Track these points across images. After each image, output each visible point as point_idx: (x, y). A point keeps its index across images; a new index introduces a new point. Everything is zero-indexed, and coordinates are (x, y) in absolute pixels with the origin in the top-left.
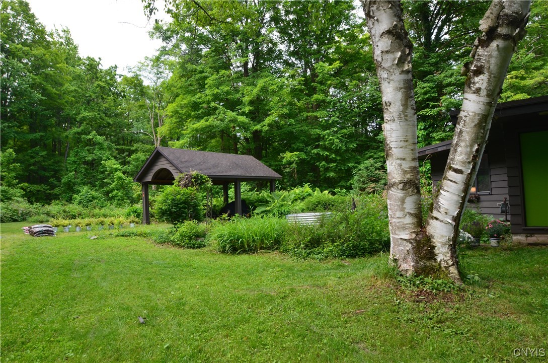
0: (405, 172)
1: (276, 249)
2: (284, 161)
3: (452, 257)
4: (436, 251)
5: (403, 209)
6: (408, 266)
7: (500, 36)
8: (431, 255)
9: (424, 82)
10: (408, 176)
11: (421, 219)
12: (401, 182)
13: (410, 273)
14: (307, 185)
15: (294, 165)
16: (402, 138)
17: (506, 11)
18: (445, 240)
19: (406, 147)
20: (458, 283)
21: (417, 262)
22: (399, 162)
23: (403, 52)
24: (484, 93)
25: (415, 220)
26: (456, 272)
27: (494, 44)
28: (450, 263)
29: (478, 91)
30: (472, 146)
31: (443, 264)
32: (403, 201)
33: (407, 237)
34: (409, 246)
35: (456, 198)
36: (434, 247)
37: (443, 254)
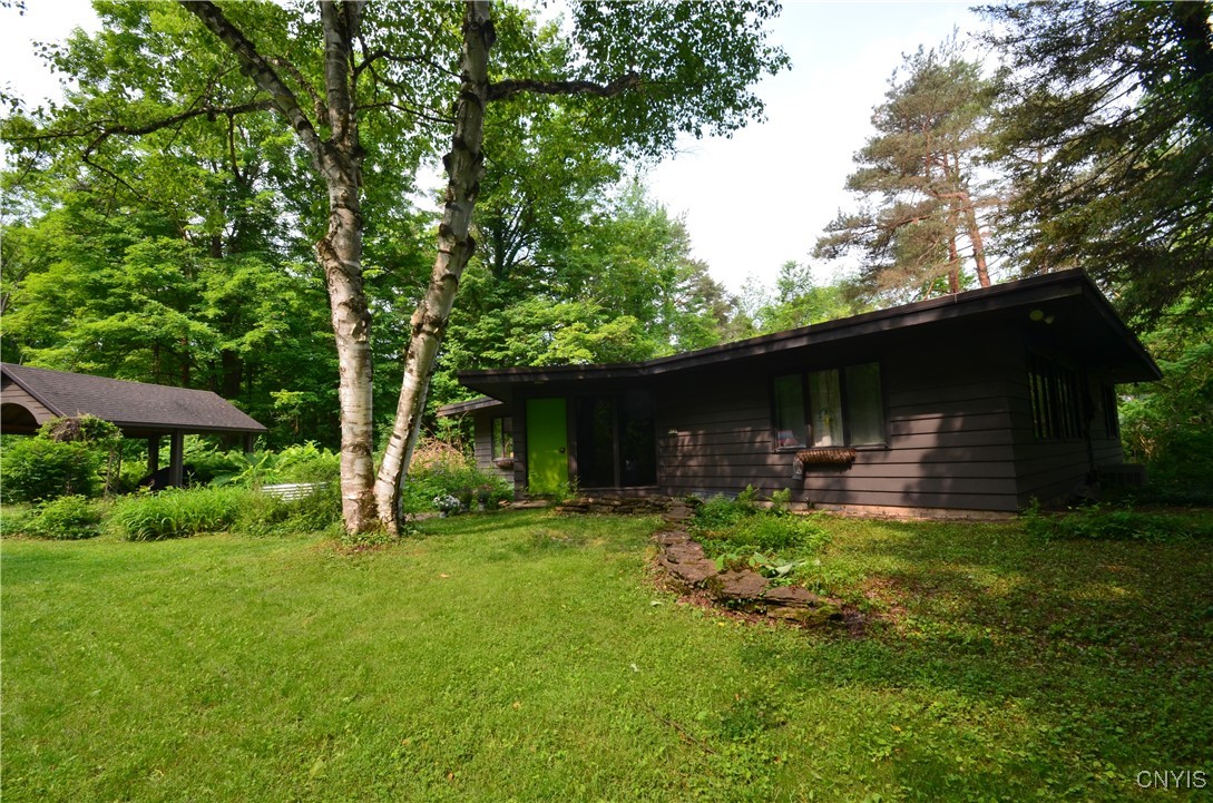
0: (356, 435)
1: (226, 530)
2: (277, 404)
3: (392, 513)
4: (379, 509)
5: (352, 471)
6: (353, 526)
7: (424, 331)
8: (374, 513)
9: (490, 316)
10: (359, 439)
11: (370, 479)
12: (351, 445)
13: (354, 531)
14: (311, 443)
15: (296, 411)
16: (355, 403)
17: (429, 313)
18: (387, 498)
19: (358, 412)
20: (394, 537)
21: (361, 521)
22: (350, 425)
23: (359, 324)
24: (415, 373)
25: (364, 481)
26: (394, 526)
27: (421, 336)
28: (390, 519)
29: (411, 371)
30: (408, 416)
31: (384, 521)
32: (352, 463)
33: (354, 497)
34: (356, 506)
35: (395, 460)
36: (377, 506)
37: (384, 511)
